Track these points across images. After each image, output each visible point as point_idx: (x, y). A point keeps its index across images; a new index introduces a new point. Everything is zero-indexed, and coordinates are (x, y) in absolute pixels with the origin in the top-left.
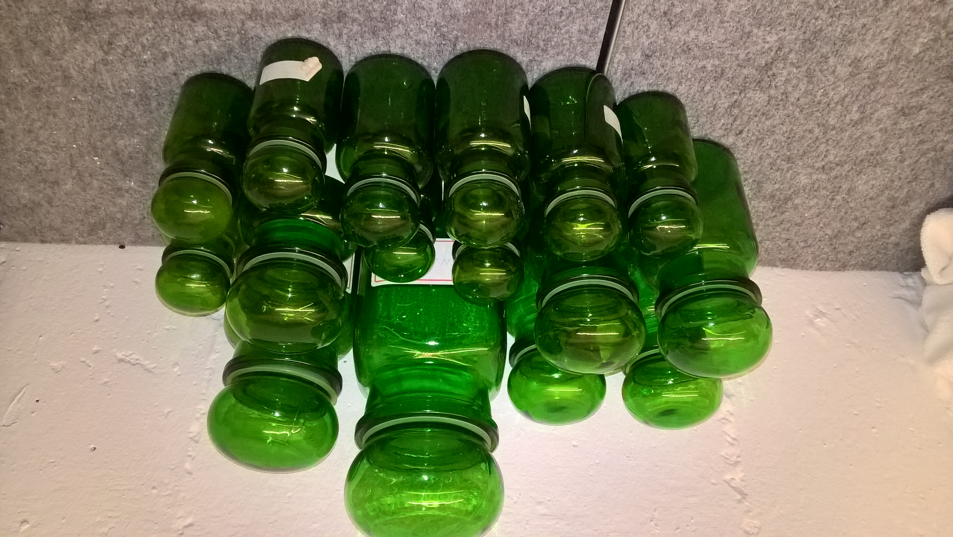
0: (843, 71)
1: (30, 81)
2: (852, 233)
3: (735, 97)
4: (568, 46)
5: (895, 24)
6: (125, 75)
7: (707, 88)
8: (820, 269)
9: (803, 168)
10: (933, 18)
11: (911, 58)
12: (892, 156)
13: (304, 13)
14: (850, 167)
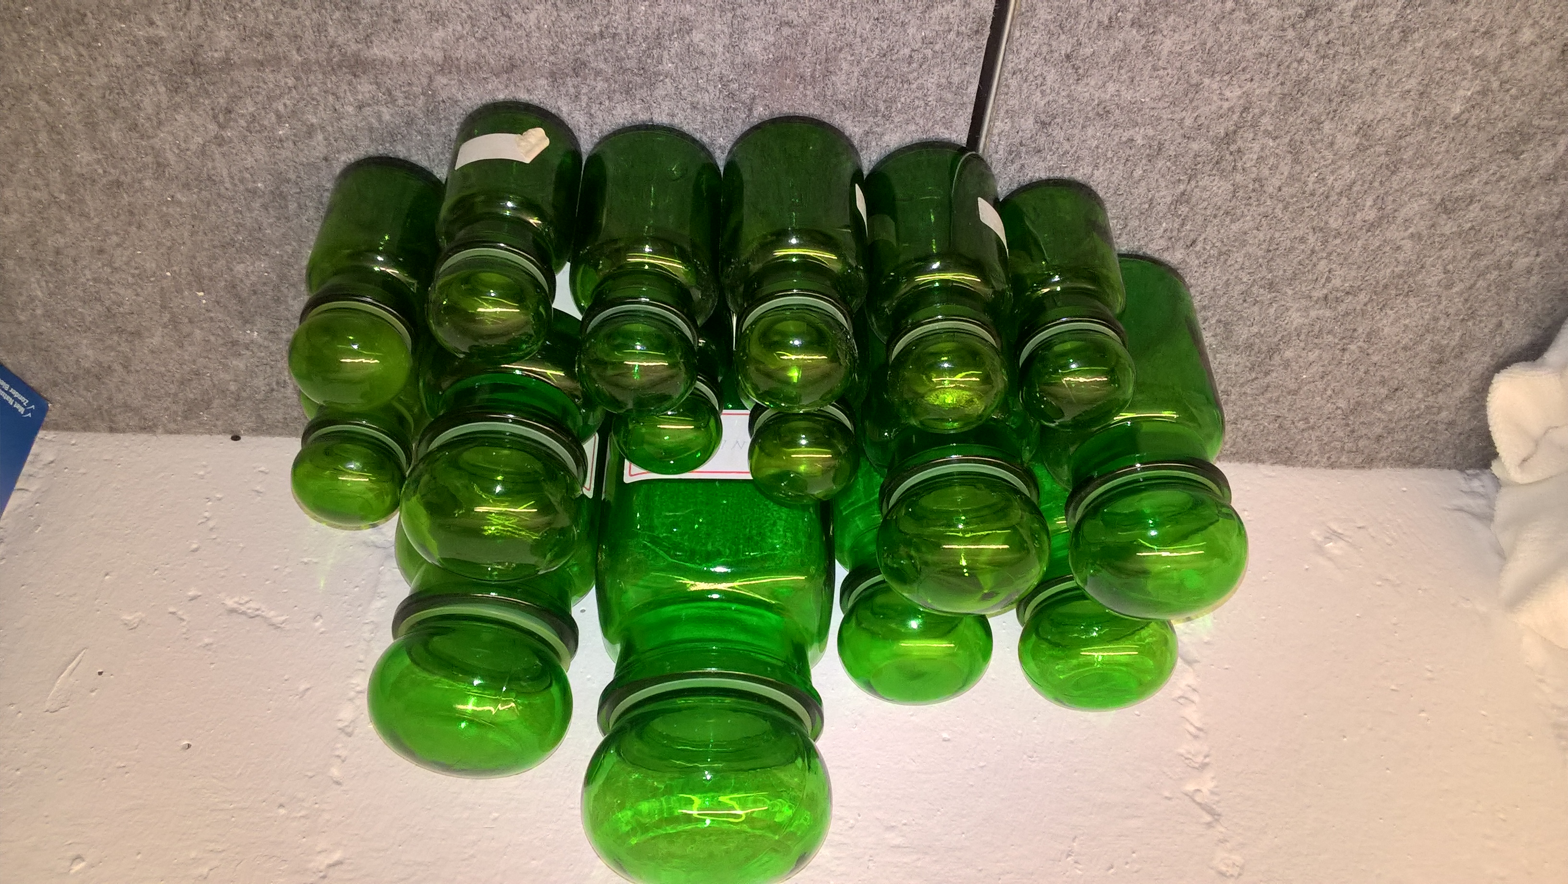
0: (1346, 142)
1: (105, 172)
2: (1379, 404)
3: (1182, 187)
4: (922, 109)
5: (1421, 67)
6: (250, 161)
7: (1138, 172)
8: (1332, 466)
9: (1294, 299)
10: (1477, 57)
11: (1449, 120)
12: (1433, 278)
13: (523, 62)
14: (1368, 296)
